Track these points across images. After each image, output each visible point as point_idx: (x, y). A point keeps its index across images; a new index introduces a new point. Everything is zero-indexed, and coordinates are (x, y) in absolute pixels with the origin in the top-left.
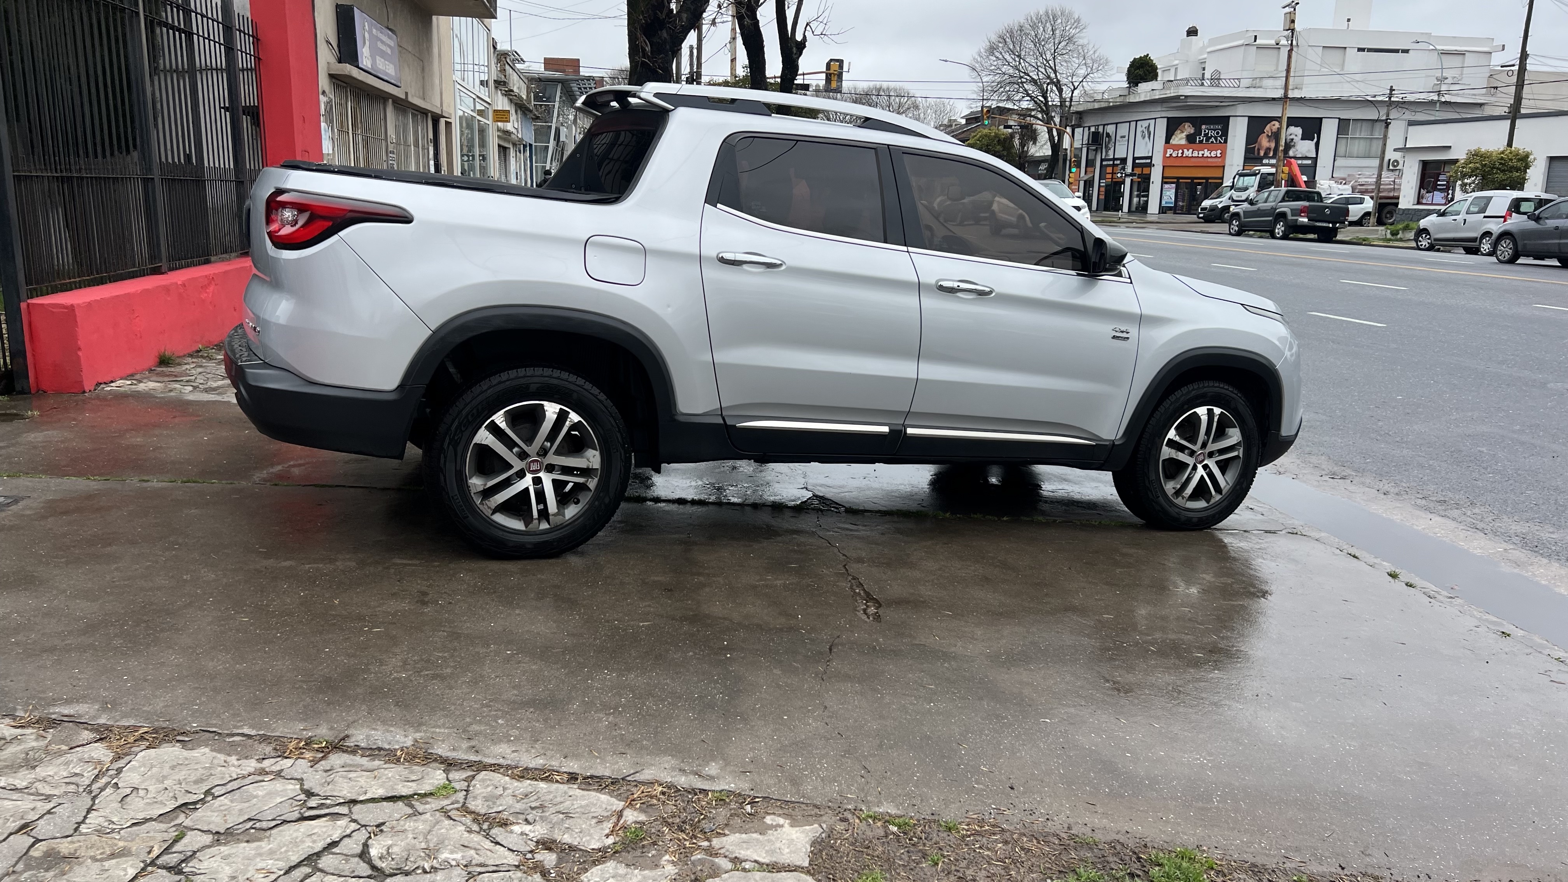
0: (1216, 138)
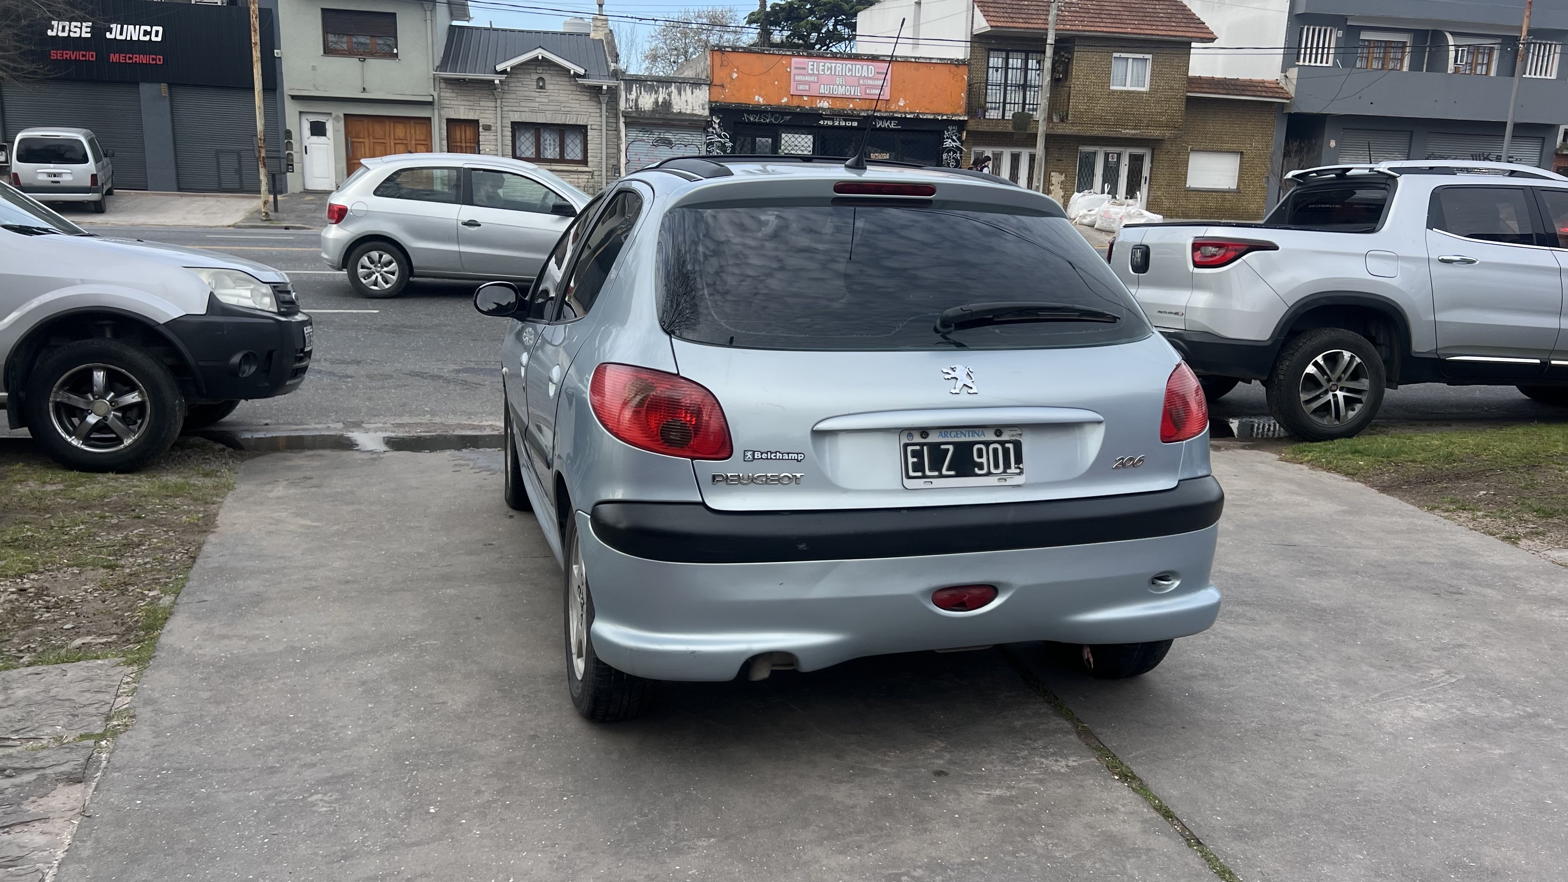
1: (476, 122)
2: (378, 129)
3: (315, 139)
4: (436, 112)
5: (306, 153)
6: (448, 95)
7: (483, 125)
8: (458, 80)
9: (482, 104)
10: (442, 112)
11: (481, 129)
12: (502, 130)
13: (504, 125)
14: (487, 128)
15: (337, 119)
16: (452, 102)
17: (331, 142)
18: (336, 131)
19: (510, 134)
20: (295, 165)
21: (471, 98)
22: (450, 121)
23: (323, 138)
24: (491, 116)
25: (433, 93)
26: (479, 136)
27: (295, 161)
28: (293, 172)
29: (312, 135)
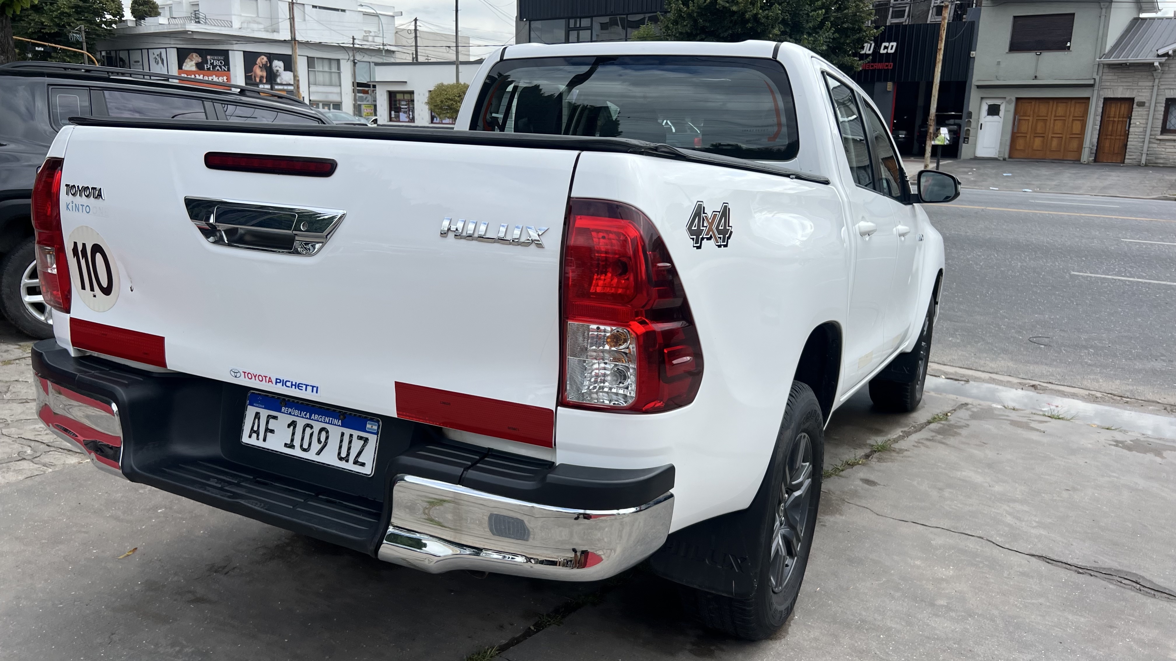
0: (220, 67)
1: (1132, 100)
2: (1043, 109)
3: (990, 118)
4: (1096, 92)
5: (981, 129)
6: (1110, 77)
7: (1137, 102)
8: (1121, 64)
9: (1140, 84)
10: (1101, 93)
11: (1135, 106)
12: (1155, 106)
13: (1158, 101)
14: (1141, 104)
15: (1009, 102)
16: (1112, 84)
17: (1001, 120)
18: (1006, 111)
19: (1163, 109)
20: (970, 138)
21: (1130, 80)
22: (1107, 100)
23: (996, 118)
24: (1148, 94)
25: (1095, 76)
26: (1132, 111)
27: (971, 134)
28: (968, 143)
29: (988, 114)
